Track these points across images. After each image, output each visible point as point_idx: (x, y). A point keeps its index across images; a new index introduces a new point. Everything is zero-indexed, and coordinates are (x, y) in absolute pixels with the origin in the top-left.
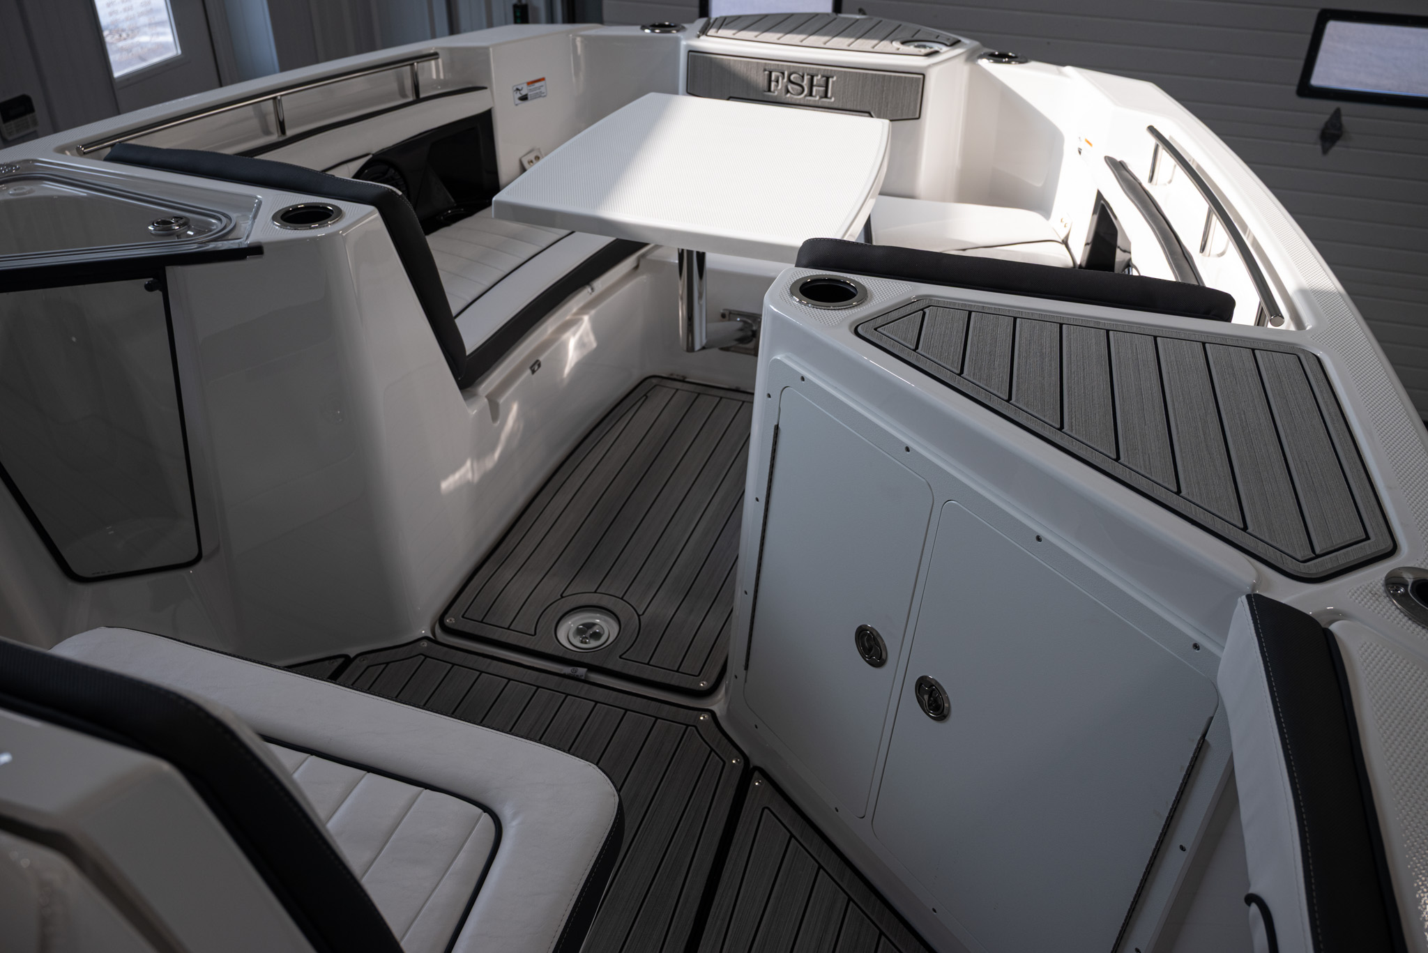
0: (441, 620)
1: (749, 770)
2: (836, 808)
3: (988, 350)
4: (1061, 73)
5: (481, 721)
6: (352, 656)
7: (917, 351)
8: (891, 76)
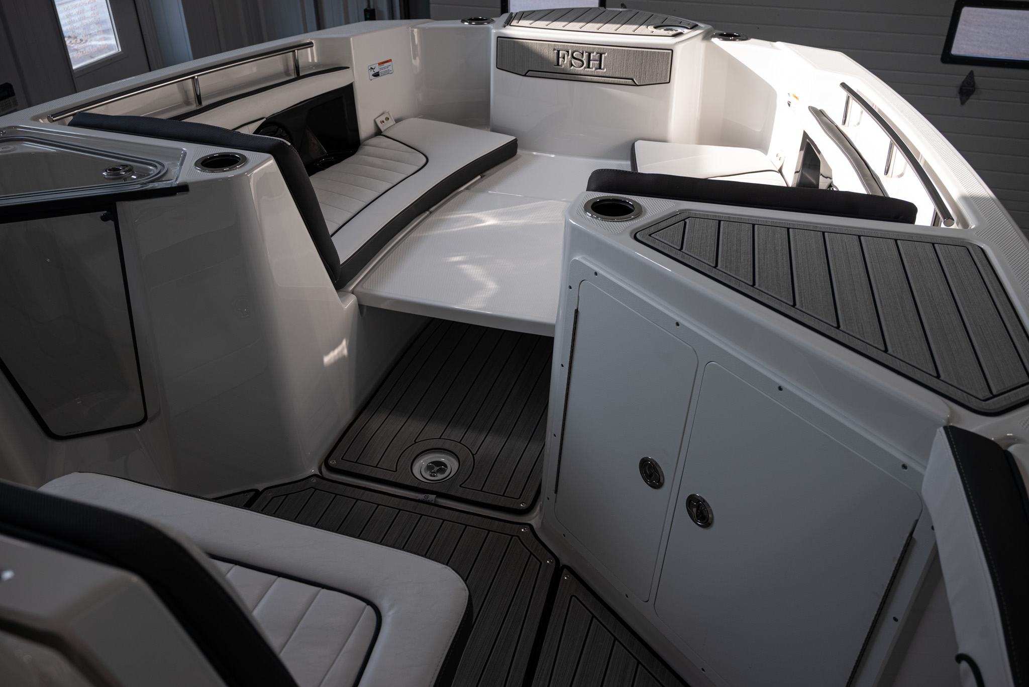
0: (326, 461)
1: (559, 569)
2: (626, 595)
3: (735, 248)
4: (773, 47)
5: (359, 535)
6: (261, 490)
7: (682, 250)
8: (648, 52)
